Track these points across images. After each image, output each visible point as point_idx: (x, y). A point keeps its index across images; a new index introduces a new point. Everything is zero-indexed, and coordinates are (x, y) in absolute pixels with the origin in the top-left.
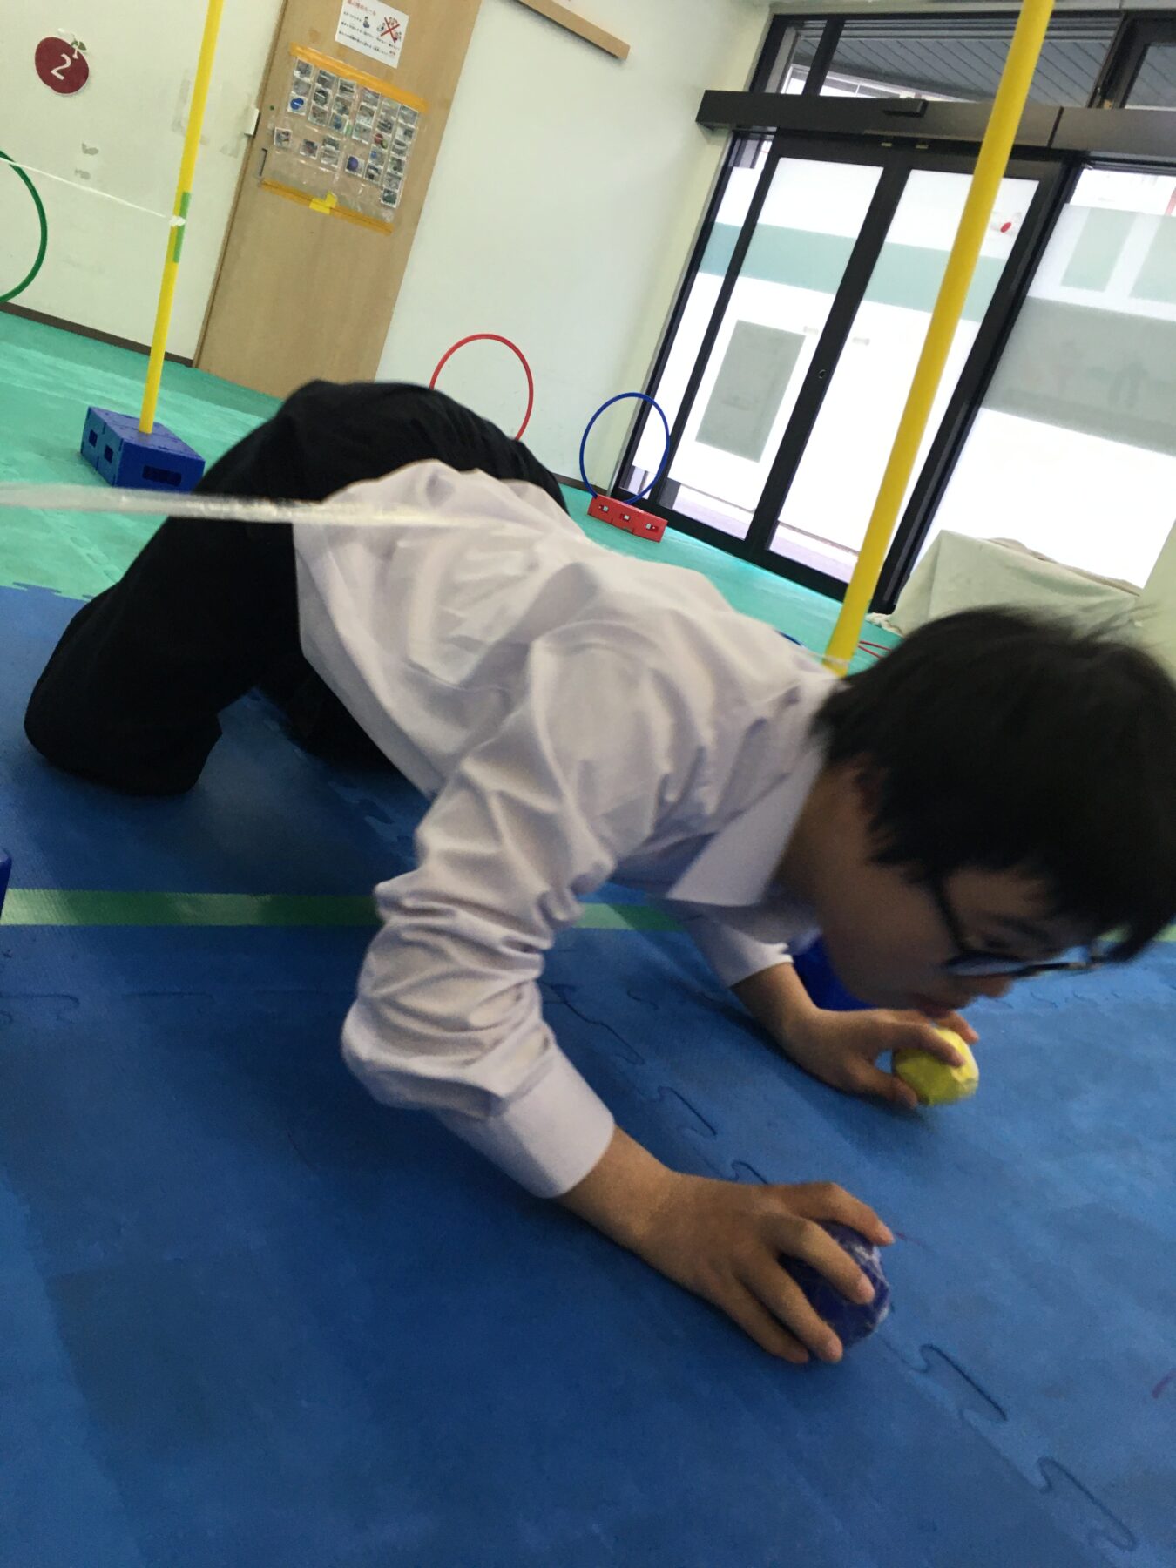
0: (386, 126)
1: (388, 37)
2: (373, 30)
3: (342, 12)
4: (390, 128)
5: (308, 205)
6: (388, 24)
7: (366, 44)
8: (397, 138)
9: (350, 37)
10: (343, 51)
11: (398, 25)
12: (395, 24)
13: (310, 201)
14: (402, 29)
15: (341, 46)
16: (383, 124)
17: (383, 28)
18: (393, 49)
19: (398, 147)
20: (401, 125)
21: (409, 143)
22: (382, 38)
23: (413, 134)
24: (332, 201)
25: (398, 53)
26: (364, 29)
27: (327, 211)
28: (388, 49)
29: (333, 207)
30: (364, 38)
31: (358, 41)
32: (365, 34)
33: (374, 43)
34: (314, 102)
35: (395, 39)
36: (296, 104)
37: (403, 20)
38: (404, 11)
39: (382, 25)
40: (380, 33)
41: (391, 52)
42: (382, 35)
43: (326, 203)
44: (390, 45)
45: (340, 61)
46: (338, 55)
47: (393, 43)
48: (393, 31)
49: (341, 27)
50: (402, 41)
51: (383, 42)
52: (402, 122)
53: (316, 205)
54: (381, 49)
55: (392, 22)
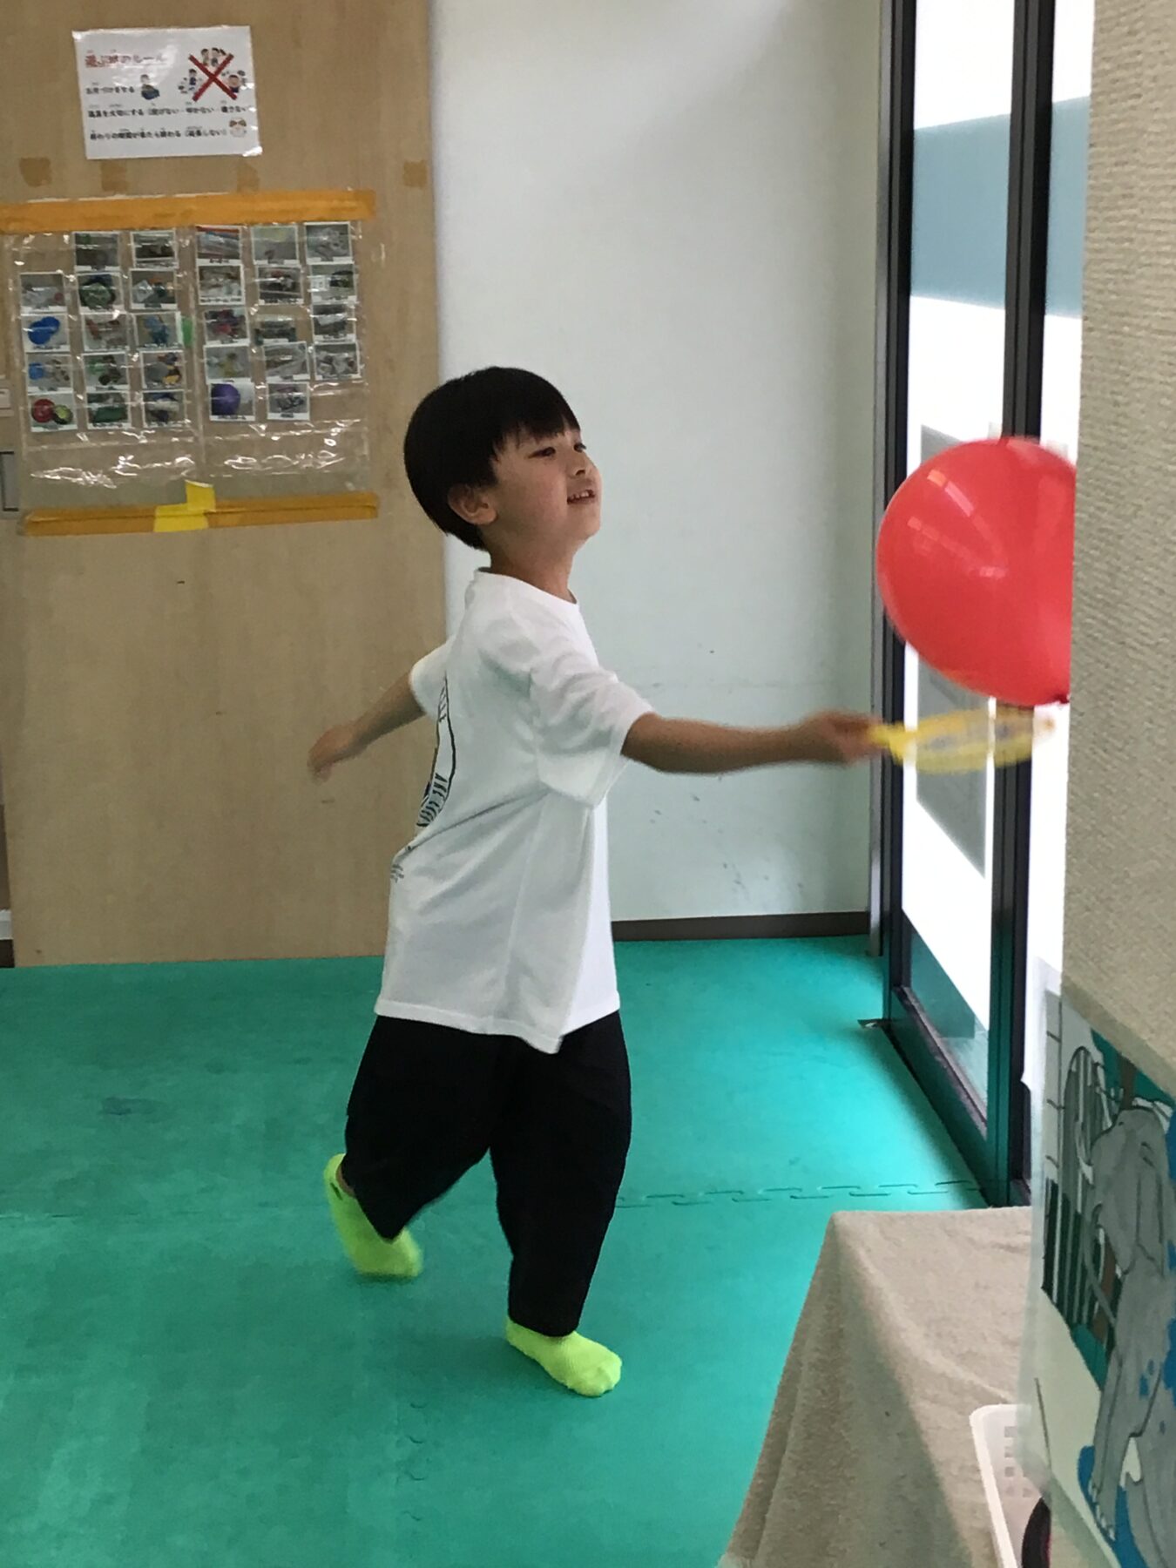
0: (280, 289)
1: (214, 94)
2: (169, 97)
3: (83, 94)
4: (295, 287)
5: (150, 529)
6: (203, 67)
7: (163, 134)
8: (317, 300)
9: (121, 136)
10: (113, 174)
11: (230, 57)
12: (221, 59)
13: (153, 517)
14: (243, 62)
15: (106, 165)
16: (274, 286)
17: (193, 81)
18: (236, 116)
19: (328, 319)
20: (317, 270)
21: (351, 301)
22: (203, 101)
23: (355, 277)
24: (202, 497)
25: (253, 119)
26: (146, 105)
27: (202, 524)
28: (220, 121)
29: (214, 510)
30: (153, 124)
31: (143, 135)
32: (154, 112)
33: (182, 121)
34: (85, 311)
35: (232, 92)
36: (43, 331)
37: (236, 41)
38: (232, 22)
39: (188, 76)
40: (191, 94)
41: (233, 123)
42: (196, 98)
43: (191, 508)
44: (225, 110)
45: (119, 197)
46: (110, 186)
47: (230, 102)
48: (220, 78)
49: (90, 125)
50: (251, 85)
51: (203, 110)
52: (317, 261)
53: (168, 522)
54: (205, 128)
55: (211, 57)
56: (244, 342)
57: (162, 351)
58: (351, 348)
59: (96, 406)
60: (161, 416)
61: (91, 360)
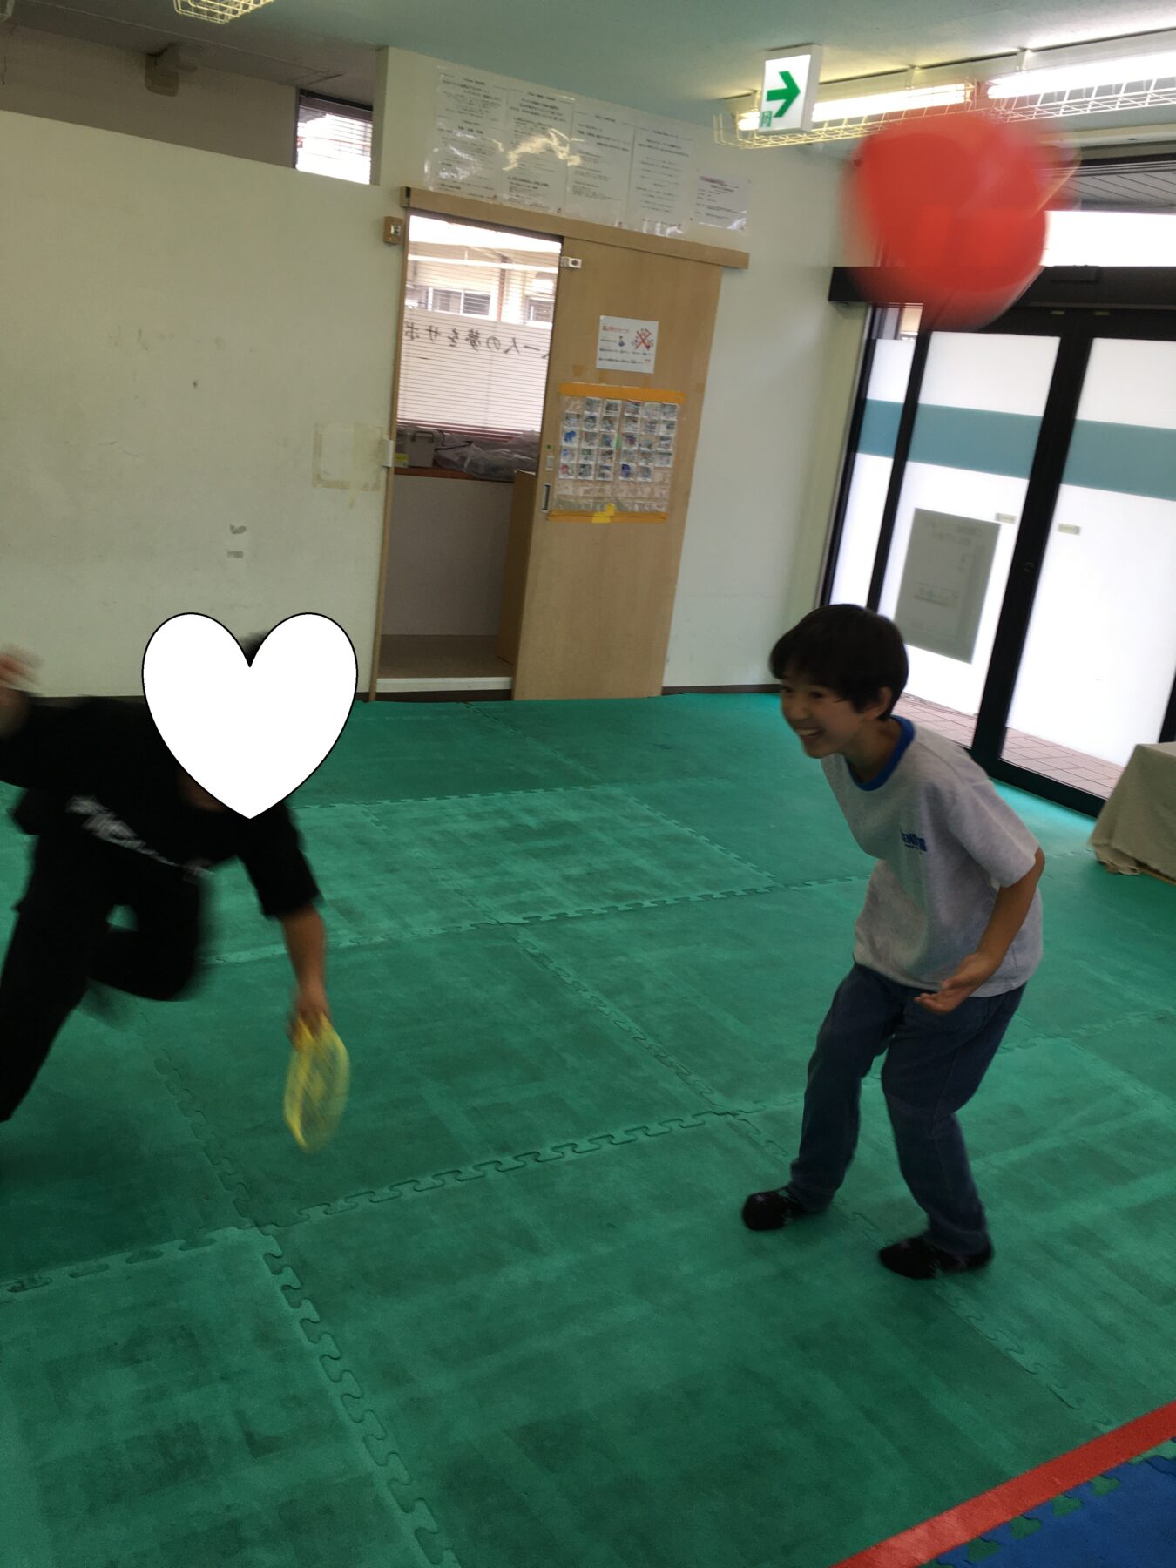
1: (642, 348)
2: (628, 347)
3: (599, 341)
4: (656, 428)
5: (590, 521)
6: (640, 335)
7: (623, 361)
8: (661, 434)
9: (609, 360)
10: (604, 375)
11: (650, 334)
12: (646, 334)
13: (592, 516)
14: (654, 337)
15: (603, 371)
18: (647, 357)
19: (665, 442)
20: (663, 422)
21: (674, 436)
22: (638, 351)
23: (675, 426)
24: (611, 509)
25: (653, 359)
26: (620, 348)
27: (608, 520)
28: (644, 358)
29: (612, 514)
30: (622, 357)
31: (617, 361)
32: (622, 352)
33: (631, 357)
35: (648, 347)
36: (569, 436)
37: (653, 327)
38: (653, 319)
39: (635, 339)
40: (634, 347)
41: (646, 360)
42: (637, 347)
43: (606, 514)
44: (645, 354)
45: (604, 385)
46: (601, 380)
47: (647, 352)
48: (646, 341)
49: (600, 354)
50: (655, 345)
51: (638, 353)
52: (663, 418)
53: (601, 518)
54: (637, 361)
55: (644, 331)
56: (635, 448)
57: (608, 449)
58: (670, 454)
59: (582, 469)
60: (603, 475)
61: (584, 450)
